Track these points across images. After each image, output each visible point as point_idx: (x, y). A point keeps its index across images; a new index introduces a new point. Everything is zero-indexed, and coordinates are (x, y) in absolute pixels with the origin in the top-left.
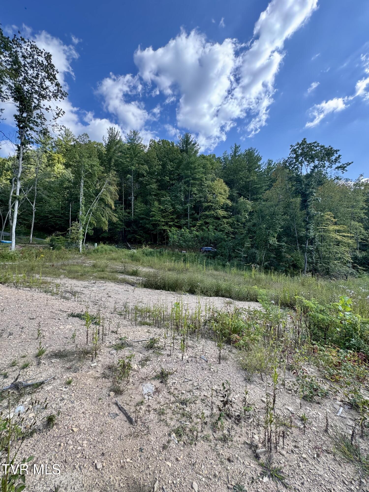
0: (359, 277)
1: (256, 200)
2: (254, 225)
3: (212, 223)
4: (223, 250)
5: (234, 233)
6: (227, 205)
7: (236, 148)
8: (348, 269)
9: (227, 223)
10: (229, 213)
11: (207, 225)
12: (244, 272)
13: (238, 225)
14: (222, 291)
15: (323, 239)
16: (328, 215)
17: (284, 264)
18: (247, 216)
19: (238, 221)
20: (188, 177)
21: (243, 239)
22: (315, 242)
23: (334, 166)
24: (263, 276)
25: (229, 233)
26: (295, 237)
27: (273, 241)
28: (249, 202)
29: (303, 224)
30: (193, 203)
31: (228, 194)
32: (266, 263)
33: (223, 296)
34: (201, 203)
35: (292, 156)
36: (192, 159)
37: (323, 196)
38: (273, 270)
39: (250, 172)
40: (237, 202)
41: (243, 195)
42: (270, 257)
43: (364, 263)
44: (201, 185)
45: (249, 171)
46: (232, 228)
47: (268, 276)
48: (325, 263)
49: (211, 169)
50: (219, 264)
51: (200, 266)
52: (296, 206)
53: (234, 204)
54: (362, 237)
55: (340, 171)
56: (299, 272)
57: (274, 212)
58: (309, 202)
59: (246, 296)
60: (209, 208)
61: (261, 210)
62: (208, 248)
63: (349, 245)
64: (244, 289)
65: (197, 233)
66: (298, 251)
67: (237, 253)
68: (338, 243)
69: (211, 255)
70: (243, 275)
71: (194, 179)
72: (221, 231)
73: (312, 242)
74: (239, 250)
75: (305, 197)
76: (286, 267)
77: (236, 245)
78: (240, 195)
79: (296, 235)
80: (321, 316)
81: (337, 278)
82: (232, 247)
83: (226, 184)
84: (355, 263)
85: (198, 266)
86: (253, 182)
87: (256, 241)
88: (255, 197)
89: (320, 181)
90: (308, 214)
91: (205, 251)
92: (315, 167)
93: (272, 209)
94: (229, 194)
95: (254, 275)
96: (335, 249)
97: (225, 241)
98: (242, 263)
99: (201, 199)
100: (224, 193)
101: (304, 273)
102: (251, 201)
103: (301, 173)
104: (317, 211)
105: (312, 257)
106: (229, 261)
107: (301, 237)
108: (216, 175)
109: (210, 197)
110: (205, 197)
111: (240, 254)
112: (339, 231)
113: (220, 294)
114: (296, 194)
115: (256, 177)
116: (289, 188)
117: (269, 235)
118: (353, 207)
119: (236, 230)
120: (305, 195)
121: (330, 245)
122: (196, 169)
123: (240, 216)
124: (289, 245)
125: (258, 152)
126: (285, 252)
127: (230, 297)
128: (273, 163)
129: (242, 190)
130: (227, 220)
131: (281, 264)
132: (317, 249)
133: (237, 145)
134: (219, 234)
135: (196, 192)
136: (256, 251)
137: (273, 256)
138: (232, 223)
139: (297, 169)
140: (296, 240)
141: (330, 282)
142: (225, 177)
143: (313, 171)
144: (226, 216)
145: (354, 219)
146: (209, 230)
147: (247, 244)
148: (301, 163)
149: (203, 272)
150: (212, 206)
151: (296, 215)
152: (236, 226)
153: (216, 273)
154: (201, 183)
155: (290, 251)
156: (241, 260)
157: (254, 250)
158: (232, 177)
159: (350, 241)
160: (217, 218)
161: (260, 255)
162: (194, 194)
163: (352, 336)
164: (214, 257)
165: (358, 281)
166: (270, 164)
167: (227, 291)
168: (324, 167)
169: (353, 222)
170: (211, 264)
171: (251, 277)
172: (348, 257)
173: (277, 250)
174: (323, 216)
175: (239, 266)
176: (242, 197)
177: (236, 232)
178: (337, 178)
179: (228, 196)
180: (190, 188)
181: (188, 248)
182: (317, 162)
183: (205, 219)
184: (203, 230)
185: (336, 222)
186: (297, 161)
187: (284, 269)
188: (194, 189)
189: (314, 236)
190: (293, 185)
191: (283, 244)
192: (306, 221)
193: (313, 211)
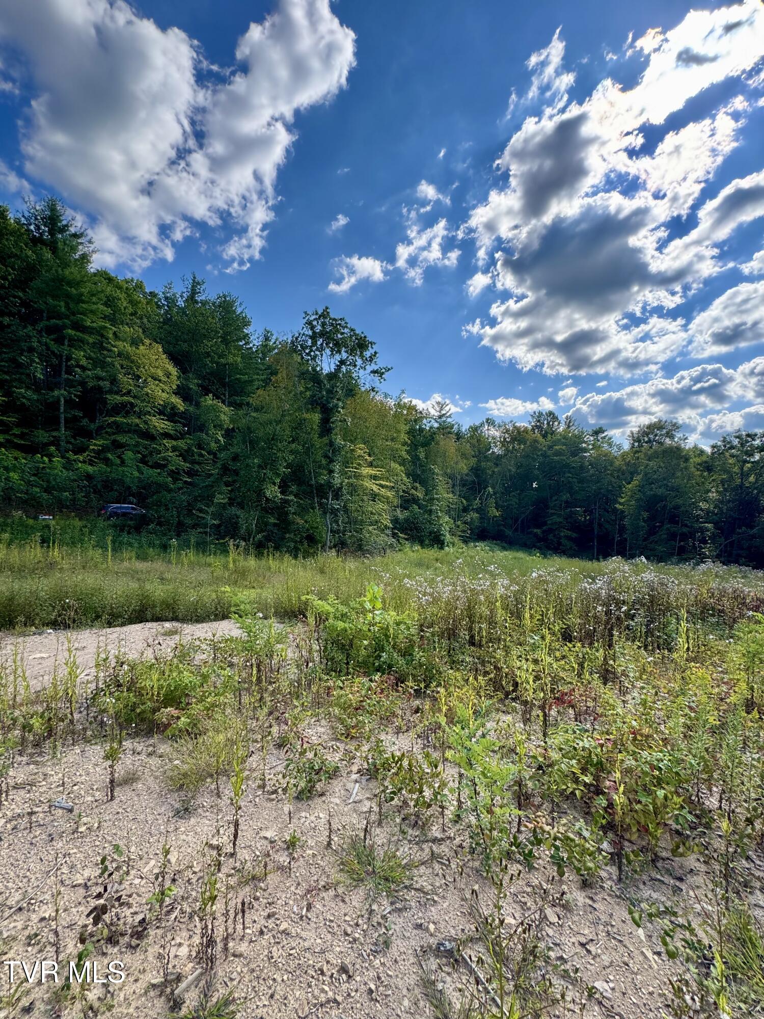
0: (400, 550)
1: (238, 406)
2: (235, 458)
3: (135, 446)
4: (162, 511)
5: (190, 473)
6: (174, 408)
7: (195, 284)
8: (386, 539)
9: (174, 449)
10: (179, 427)
11: (119, 451)
12: (211, 559)
13: (201, 455)
14: (154, 606)
15: (353, 489)
16: (360, 449)
17: (292, 536)
18: (221, 438)
19: (200, 447)
20: (59, 316)
21: (212, 486)
22: (342, 495)
23: (369, 368)
24: (252, 562)
25: (178, 473)
26: (311, 486)
27: (272, 491)
28: (225, 409)
29: (324, 462)
30: (77, 391)
31: (175, 383)
32: (259, 536)
33: (157, 619)
34: (102, 392)
35: (306, 333)
36: (71, 272)
37: (354, 417)
38: (271, 550)
39: (227, 345)
40: (198, 405)
41: (211, 392)
42: (266, 524)
43: (406, 529)
44: (100, 346)
45: (225, 341)
46: (185, 461)
47: (264, 562)
48: (357, 532)
49: (132, 314)
50: (151, 545)
51: (96, 554)
52: (312, 429)
53: (191, 409)
54: (404, 487)
55: (377, 378)
56: (318, 549)
57: (274, 435)
58: (333, 423)
59: (214, 609)
60: (125, 409)
61: (249, 428)
62: (121, 508)
63: (387, 500)
64: (208, 595)
65: (90, 469)
66: (317, 510)
67: (198, 517)
68: (374, 497)
69: (131, 523)
70: (210, 565)
71: (78, 326)
72: (157, 466)
73: (337, 495)
74: (201, 511)
75: (327, 413)
76: (296, 542)
77: (196, 499)
78: (206, 391)
79: (313, 482)
80: (340, 625)
81: (371, 553)
82: (186, 504)
83: (170, 360)
84: (395, 528)
85: (91, 552)
86: (234, 367)
87: (239, 492)
88: (238, 399)
89: (351, 390)
90: (331, 444)
91: (114, 514)
92: (342, 362)
93: (269, 429)
94: (178, 383)
95: (234, 562)
96: (370, 507)
97: (170, 491)
98: (208, 539)
99: (101, 383)
100: (164, 379)
101: (325, 551)
102: (229, 406)
103: (322, 369)
104: (345, 440)
105: (337, 522)
106: (178, 535)
107: (322, 485)
108: (144, 332)
109: (125, 380)
110: (114, 381)
111: (204, 518)
112: (375, 478)
113: (149, 616)
114: (312, 405)
115: (239, 359)
116: (301, 393)
117: (264, 480)
118: (393, 440)
119: (197, 467)
120: (327, 409)
121: (363, 500)
122: (83, 302)
123: (205, 436)
124: (301, 499)
125: (243, 307)
126: (294, 513)
127: (175, 619)
128: (274, 337)
129: (209, 380)
130: (174, 443)
131: (287, 536)
132: (345, 506)
133: (198, 279)
134: (151, 473)
135: (84, 362)
136: (238, 513)
137: (272, 520)
138: (186, 451)
139: (314, 358)
140: (312, 492)
141: (363, 563)
142: (169, 343)
143: (338, 368)
144: (172, 432)
145: (394, 458)
146: (123, 462)
147: (220, 499)
148: (321, 349)
149: (104, 566)
150: (132, 404)
151: (313, 445)
152: (196, 457)
153: (140, 565)
154: (102, 343)
155: (303, 511)
156: (206, 533)
157: (234, 510)
158: (185, 346)
159: (389, 494)
160: (148, 436)
161: (248, 519)
162: (78, 366)
163: (382, 649)
164: (138, 529)
165: (399, 556)
166: (267, 339)
167: (168, 606)
168: (355, 366)
169: (393, 465)
170: (130, 545)
171: (226, 567)
172: (386, 521)
173: (280, 510)
174: (353, 450)
175: (201, 547)
176: (211, 395)
177: (197, 471)
178: (373, 390)
179: (174, 387)
180: (66, 347)
181: (59, 507)
182: (344, 355)
183: (114, 434)
184: (107, 461)
185: (371, 462)
186: (314, 343)
187: (292, 545)
188: (79, 355)
189: (341, 484)
190: (307, 389)
191: (291, 497)
192: (329, 458)
193: (339, 441)
